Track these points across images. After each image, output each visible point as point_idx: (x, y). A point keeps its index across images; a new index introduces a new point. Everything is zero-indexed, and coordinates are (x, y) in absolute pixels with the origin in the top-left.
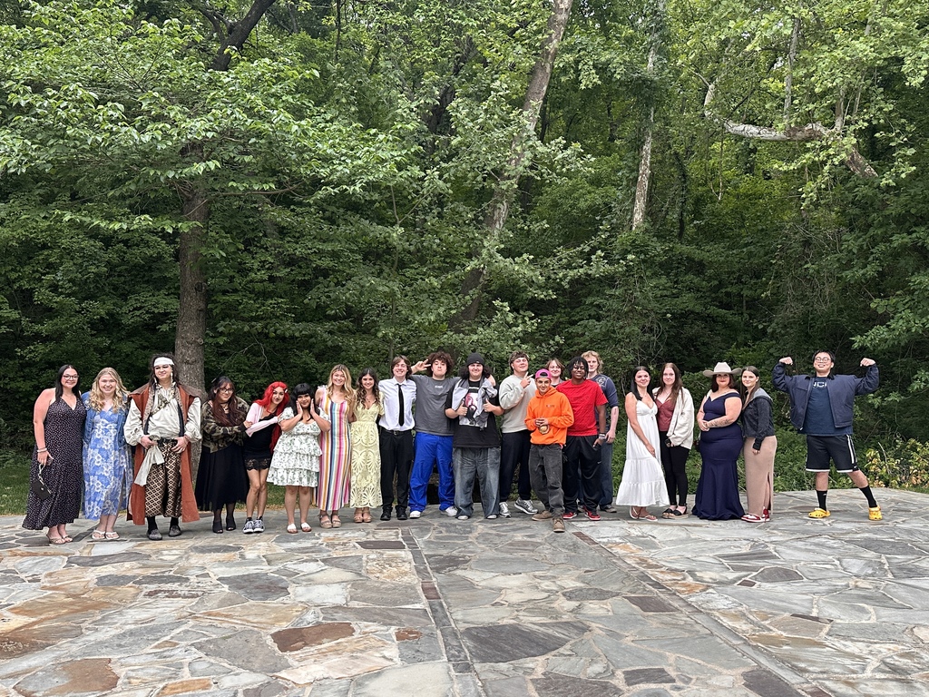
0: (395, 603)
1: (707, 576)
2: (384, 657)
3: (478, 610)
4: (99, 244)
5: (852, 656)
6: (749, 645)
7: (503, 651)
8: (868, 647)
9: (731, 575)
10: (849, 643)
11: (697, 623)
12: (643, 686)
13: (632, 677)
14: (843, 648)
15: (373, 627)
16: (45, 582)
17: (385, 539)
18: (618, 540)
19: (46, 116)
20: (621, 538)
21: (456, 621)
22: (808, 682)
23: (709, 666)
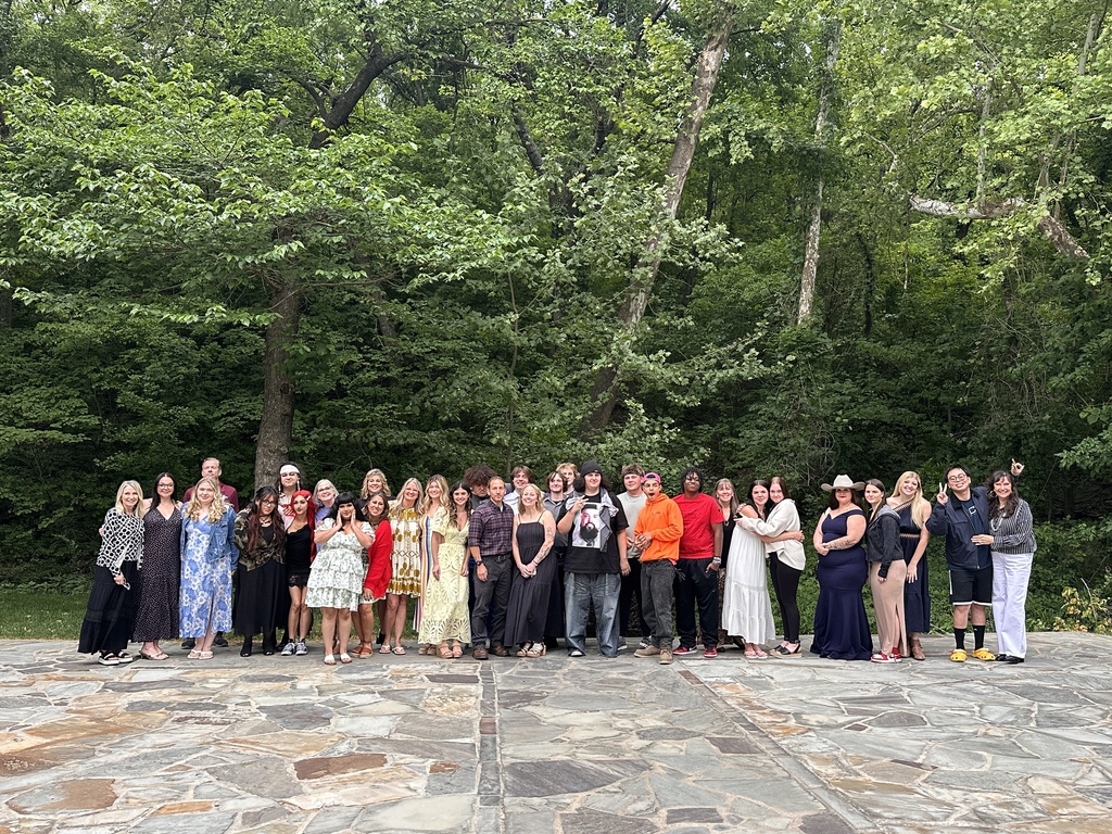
0: (443, 737)
1: (813, 720)
2: (409, 788)
3: (534, 746)
4: (191, 342)
5: (942, 803)
6: (827, 789)
7: (543, 786)
8: (965, 795)
9: (841, 719)
10: (944, 791)
11: (778, 766)
12: (684, 825)
13: (675, 816)
14: (935, 795)
15: (409, 758)
16: (72, 705)
17: (460, 673)
18: (728, 680)
19: (116, 201)
20: (732, 677)
21: (503, 756)
22: (875, 827)
23: (770, 808)
